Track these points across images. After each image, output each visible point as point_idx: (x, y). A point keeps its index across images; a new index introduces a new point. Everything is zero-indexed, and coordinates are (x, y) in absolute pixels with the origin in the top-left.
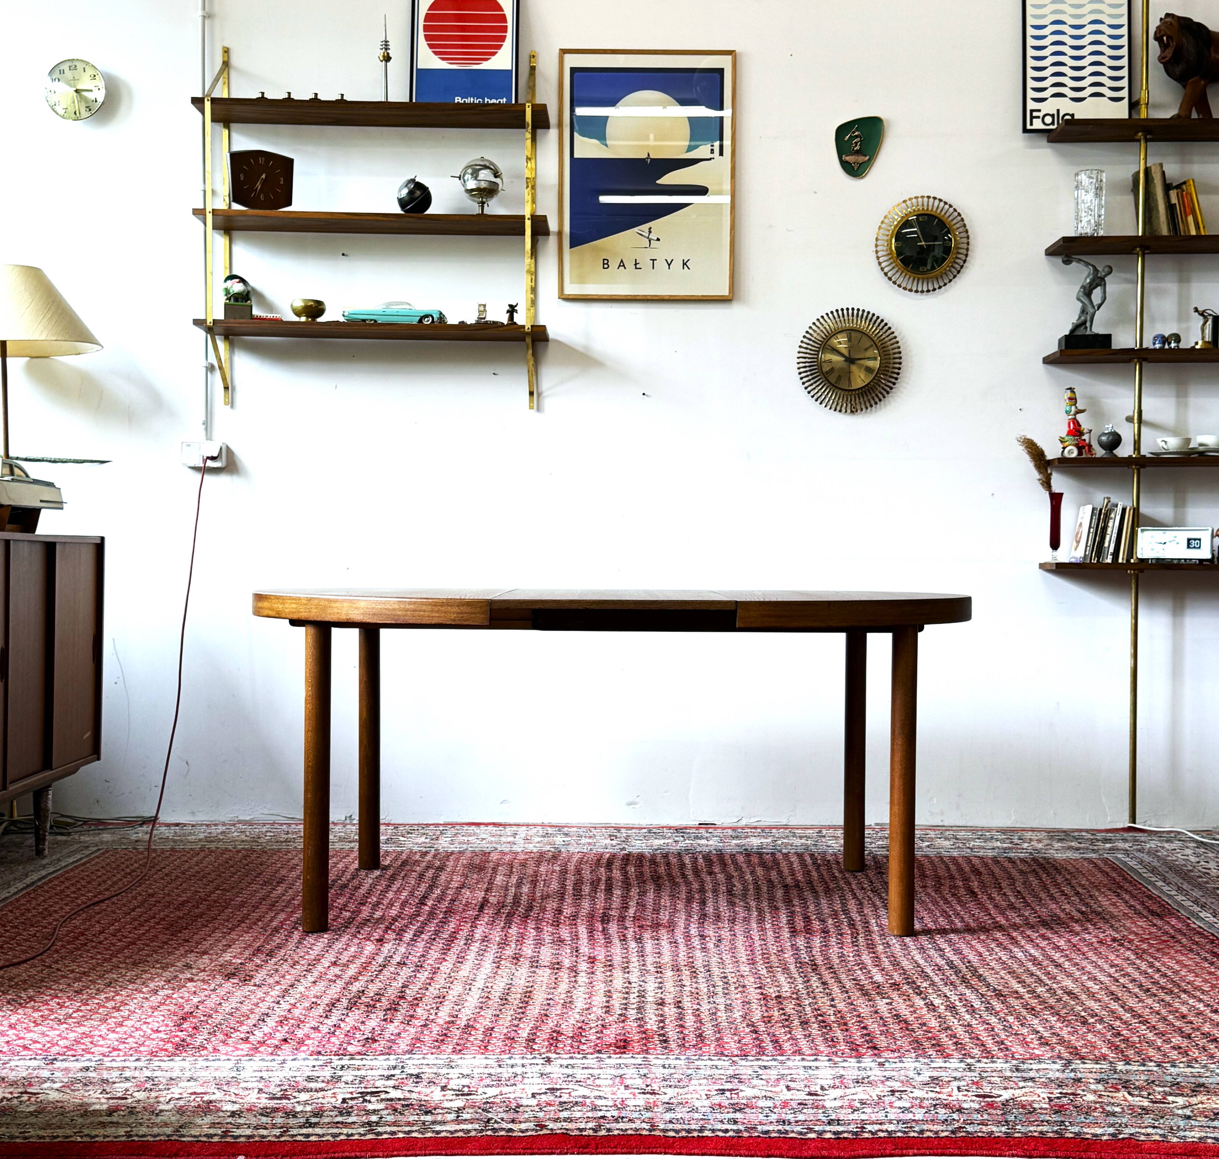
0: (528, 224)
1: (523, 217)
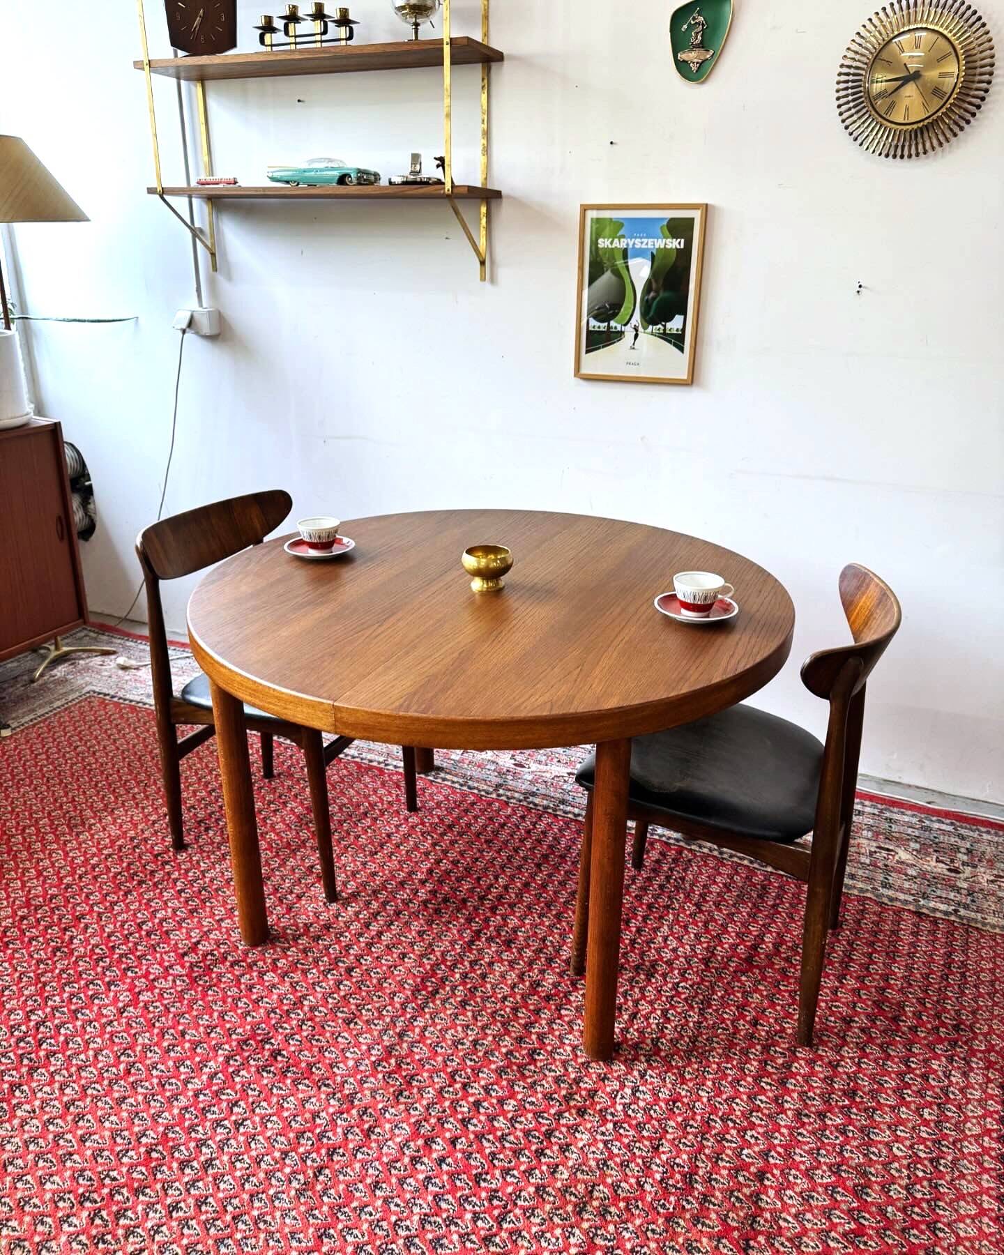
0: (447, 49)
1: (441, 41)
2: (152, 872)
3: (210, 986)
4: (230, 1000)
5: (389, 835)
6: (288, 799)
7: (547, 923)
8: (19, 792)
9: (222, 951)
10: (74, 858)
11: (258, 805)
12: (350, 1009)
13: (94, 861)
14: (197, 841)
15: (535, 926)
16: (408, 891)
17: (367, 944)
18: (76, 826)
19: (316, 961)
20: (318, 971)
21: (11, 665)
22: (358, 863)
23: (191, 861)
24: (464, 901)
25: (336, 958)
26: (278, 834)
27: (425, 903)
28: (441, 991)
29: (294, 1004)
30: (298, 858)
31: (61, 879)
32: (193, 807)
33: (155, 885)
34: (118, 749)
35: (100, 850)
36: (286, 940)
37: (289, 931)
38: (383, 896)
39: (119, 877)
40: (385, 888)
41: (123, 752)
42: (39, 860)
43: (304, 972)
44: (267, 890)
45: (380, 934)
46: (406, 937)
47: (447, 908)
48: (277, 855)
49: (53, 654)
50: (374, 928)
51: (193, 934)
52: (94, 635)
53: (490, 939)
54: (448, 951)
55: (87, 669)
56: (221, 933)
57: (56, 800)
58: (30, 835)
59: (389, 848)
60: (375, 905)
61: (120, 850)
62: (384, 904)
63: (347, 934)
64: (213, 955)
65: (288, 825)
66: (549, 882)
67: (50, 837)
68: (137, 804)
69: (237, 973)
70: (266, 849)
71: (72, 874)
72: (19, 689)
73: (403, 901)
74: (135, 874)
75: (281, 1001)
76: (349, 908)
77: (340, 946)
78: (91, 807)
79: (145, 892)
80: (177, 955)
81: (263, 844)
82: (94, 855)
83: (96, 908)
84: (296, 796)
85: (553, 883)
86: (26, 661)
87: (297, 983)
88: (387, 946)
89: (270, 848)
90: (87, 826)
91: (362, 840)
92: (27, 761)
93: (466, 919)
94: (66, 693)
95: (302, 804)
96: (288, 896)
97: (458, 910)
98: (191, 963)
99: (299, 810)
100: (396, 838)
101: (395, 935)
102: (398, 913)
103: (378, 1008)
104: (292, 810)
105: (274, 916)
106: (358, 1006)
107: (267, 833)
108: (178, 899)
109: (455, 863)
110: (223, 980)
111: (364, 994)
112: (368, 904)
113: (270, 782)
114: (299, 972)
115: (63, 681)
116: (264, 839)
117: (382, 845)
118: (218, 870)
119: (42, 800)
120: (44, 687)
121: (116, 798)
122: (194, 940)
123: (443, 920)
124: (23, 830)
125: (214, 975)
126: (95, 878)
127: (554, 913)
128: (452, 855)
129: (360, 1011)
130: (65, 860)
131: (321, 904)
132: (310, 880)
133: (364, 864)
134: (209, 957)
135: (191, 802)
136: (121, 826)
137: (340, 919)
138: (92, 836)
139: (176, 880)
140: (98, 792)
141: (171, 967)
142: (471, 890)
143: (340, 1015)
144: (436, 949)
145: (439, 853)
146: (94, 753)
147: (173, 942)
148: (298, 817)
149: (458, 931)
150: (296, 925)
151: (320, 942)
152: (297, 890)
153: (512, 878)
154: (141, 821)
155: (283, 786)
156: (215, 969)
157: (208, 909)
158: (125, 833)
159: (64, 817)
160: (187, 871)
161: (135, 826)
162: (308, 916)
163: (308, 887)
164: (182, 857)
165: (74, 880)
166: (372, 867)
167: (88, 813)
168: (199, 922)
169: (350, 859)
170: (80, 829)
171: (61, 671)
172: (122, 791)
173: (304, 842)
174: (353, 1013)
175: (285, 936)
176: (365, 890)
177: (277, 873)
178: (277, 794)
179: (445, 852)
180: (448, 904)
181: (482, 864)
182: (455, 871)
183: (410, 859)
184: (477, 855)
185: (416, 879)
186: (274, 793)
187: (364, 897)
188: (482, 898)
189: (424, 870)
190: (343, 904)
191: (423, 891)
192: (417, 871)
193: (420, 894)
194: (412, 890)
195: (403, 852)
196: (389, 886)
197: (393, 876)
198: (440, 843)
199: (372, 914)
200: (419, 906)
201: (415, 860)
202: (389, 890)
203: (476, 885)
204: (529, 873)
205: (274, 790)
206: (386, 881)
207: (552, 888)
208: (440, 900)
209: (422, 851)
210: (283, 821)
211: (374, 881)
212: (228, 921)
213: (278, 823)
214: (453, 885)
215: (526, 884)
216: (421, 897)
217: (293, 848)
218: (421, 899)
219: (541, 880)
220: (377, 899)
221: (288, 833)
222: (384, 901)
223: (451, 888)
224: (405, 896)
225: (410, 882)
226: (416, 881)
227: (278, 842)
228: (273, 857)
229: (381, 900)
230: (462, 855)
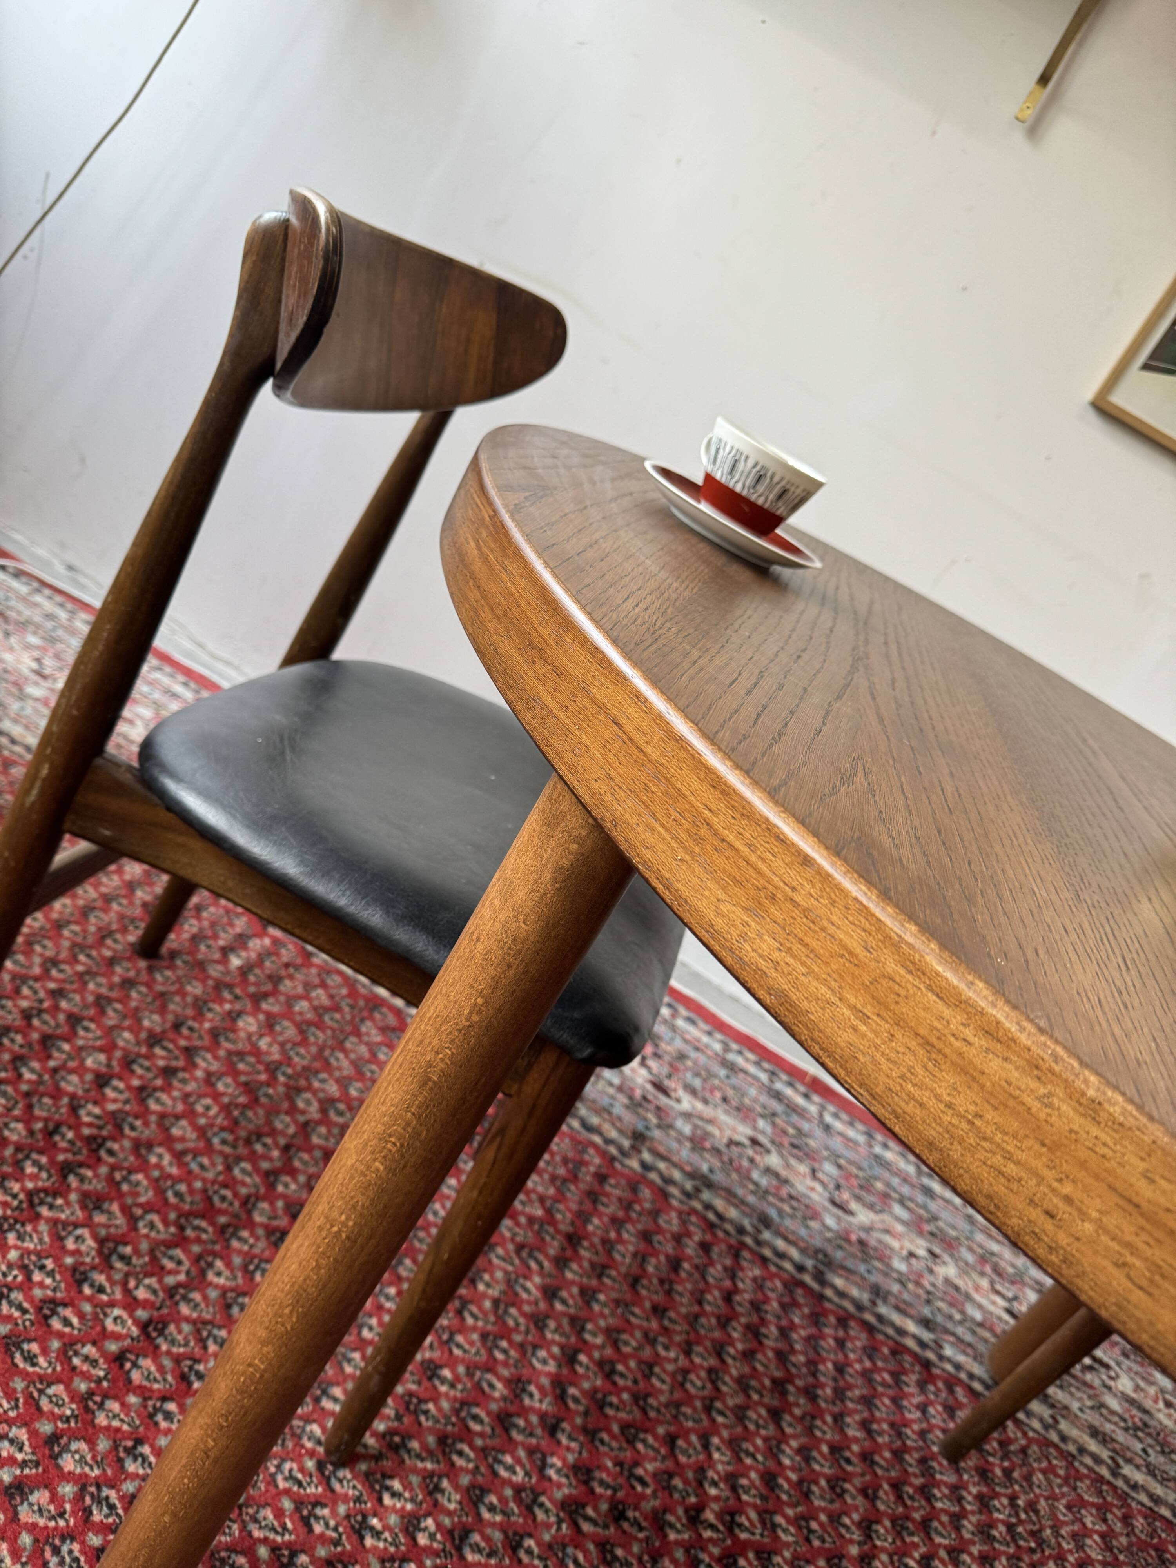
6: (196, 1041)
16: (522, 1454)
24: (658, 1523)
26: (178, 1156)
27: (572, 1510)
30: (237, 1260)
40: (466, 1435)
47: (626, 1541)
48: (181, 1241)
60: (451, 1500)
62: (474, 1497)
65: (202, 1132)
66: (808, 1481)
73: (518, 1490)
76: (387, 1500)
84: (215, 1034)
85: (817, 1482)
95: (232, 1070)
97: (654, 1555)
99: (226, 1087)
102: (513, 1542)
104: (210, 1079)
109: (607, 1369)
112: (432, 1488)
113: (150, 969)
128: (594, 1338)
131: (310, 1464)
137: (368, 1541)
142: (665, 1483)
145: (565, 1324)
148: (226, 1109)
155: (182, 993)
162: (279, 1513)
173: (247, 1204)
176: (418, 1431)
177: (185, 1309)
178: (170, 1017)
179: (577, 1324)
180: (626, 1525)
181: (665, 1387)
182: (614, 1399)
183: (505, 1333)
184: (647, 1352)
185: (532, 1409)
186: (162, 1010)
187: (419, 1456)
188: (694, 1517)
189: (545, 1381)
190: (367, 1476)
191: (556, 1461)
192: (529, 1382)
193: (551, 1473)
194: (531, 1451)
195: (487, 1304)
196: (476, 1427)
197: (478, 1387)
198: (559, 1288)
199: (449, 1533)
200: (560, 1521)
201: (518, 1338)
202: (479, 1442)
203: (669, 1464)
204: (766, 1440)
205: (161, 1000)
206: (464, 1403)
207: (823, 1504)
208: (604, 1507)
209: (527, 1308)
210: (190, 1114)
211: (435, 1397)
212: (40, 1496)
213: (178, 1117)
214: (622, 1455)
215: (770, 1479)
216: (559, 1486)
217: (222, 1220)
218: (558, 1495)
219: (793, 1469)
220: (452, 1471)
221: (205, 1161)
222: (472, 1486)
223: (619, 1463)
224: (519, 1477)
225: (521, 1423)
226: (534, 1419)
227: (182, 1187)
228: (170, 1244)
229: (465, 1480)
230: (615, 1344)
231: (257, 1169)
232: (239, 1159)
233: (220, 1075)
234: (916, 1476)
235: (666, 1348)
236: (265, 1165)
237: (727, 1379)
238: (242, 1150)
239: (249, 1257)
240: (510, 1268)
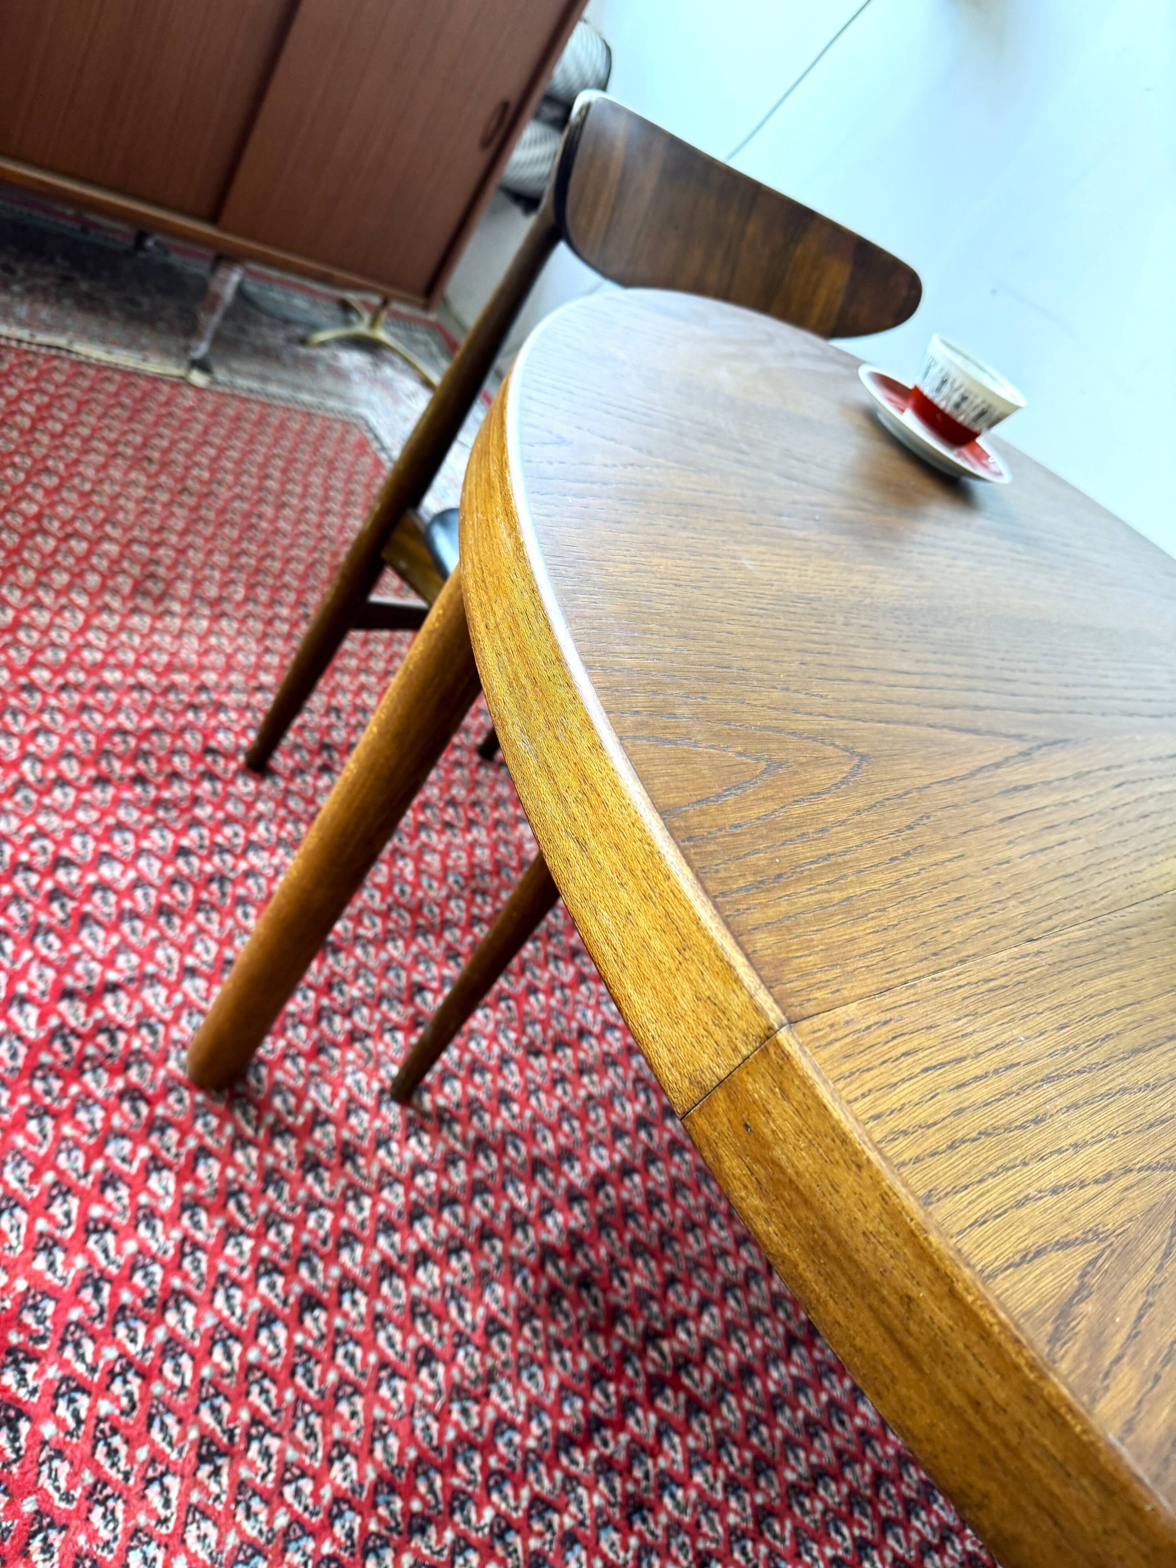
2: (175, 775)
3: (47, 1111)
4: (49, 1177)
5: (583, 1032)
6: (481, 819)
7: (732, 1519)
8: (126, 473)
9: (136, 1044)
10: (88, 645)
11: (431, 792)
12: (234, 1417)
13: (112, 676)
14: (291, 778)
15: (707, 1504)
16: (535, 1193)
17: (385, 1262)
18: (146, 593)
19: (270, 1221)
20: (255, 1250)
21: (300, 302)
22: (496, 1050)
23: (250, 806)
24: (614, 1314)
25: (306, 1247)
26: (418, 872)
27: (548, 1252)
28: (432, 1531)
29: (148, 1302)
30: (414, 949)
31: (33, 663)
32: (338, 711)
33: (157, 803)
34: (319, 526)
35: (138, 664)
36: (259, 1118)
37: (278, 1102)
38: (488, 1164)
39: (117, 739)
40: (501, 1151)
41: (323, 537)
42: (39, 604)
43: (230, 1231)
44: (315, 972)
45: (423, 1257)
46: (461, 1311)
47: (577, 1303)
48: (385, 915)
49: (362, 328)
50: (424, 1231)
51: (121, 961)
52: (434, 348)
53: (606, 1465)
54: (512, 1426)
55: (387, 385)
56: (168, 999)
57: (160, 529)
58: (71, 551)
59: (565, 1062)
60: (459, 1176)
61: (165, 691)
62: (477, 1188)
63: (367, 1202)
64: (113, 1040)
65: (445, 869)
66: (785, 1402)
67: (93, 580)
68: (265, 635)
69: (117, 1121)
70: (377, 886)
71: (58, 670)
72: (277, 338)
73: (513, 1210)
74: (146, 755)
75: (133, 1269)
76: (413, 1142)
77: (336, 1221)
78: (197, 583)
79: (129, 803)
80: (57, 982)
81: (380, 873)
82: (120, 666)
83: (26, 766)
84: (497, 823)
85: (794, 1409)
86: (323, 312)
87: (197, 1246)
88: (414, 1303)
89: (385, 890)
90: (160, 609)
91: (536, 1002)
92: (185, 439)
93: (594, 1367)
94: (329, 394)
95: (494, 848)
96: (337, 1020)
97: (594, 1328)
98: (63, 1024)
99: (482, 854)
100: (590, 1050)
101: (444, 1285)
102: (485, 1233)
103: (285, 1466)
104: (473, 845)
105: (281, 1043)
106: (257, 1419)
107: (404, 855)
108: (165, 862)
109: (653, 1200)
110: (82, 1116)
111: (289, 1395)
112: (450, 1160)
113: (480, 765)
114: (219, 1222)
115: (340, 374)
116: (391, 863)
117: (559, 1043)
118: (276, 861)
119: (146, 512)
120: (309, 364)
121: (246, 599)
122: (112, 976)
123: (552, 1329)
124: (67, 537)
125: (74, 1089)
126: (83, 707)
127: (759, 1499)
128: (658, 1174)
129: (249, 1438)
130: (73, 636)
131: (376, 1086)
132: (397, 1014)
133: (505, 1060)
134: (102, 1039)
135: (343, 700)
136: (206, 652)
137: (382, 1153)
138: (153, 630)
139: (196, 822)
140: (231, 567)
141: (24, 1000)
142: (642, 1297)
143: (206, 1416)
144: (495, 1397)
145: (640, 1149)
146: (283, 505)
147: (75, 948)
148: (472, 866)
149: (562, 1386)
150: (301, 1095)
151: (310, 1179)
152: (362, 1017)
153: (730, 1329)
154: (242, 670)
155: (492, 788)
156: (88, 1078)
157: (191, 928)
158: (202, 668)
159: (144, 565)
160: (230, 819)
161: (229, 668)
162: (334, 1095)
163: (386, 1027)
164: (246, 786)
165: (50, 683)
166: (512, 1078)
167: (183, 589)
168: (154, 943)
169: (490, 1028)
170: (146, 604)
171: (352, 359)
172: (263, 595)
173: (446, 924)
174: (231, 1434)
175: (264, 1106)
176: (466, 1122)
177: (359, 951)
178: (473, 797)
179: (650, 1157)
180: (584, 1295)
181: (695, 1246)
182: (642, 1220)
183: (583, 1118)
184: (700, 1216)
185: (566, 1176)
186: (471, 790)
187: (455, 1137)
188: (650, 1337)
189: (592, 1169)
190: (409, 1122)
191: (560, 1218)
192: (578, 1159)
193: (550, 1221)
194: (543, 1197)
195: (582, 1093)
196: (511, 1152)
197: (533, 1133)
198: (652, 1124)
199: (441, 1193)
200: (531, 1250)
201: (590, 1129)
202: (507, 1162)
203: (657, 1291)
204: (766, 1346)
205: (473, 785)
206: (515, 1133)
207: (786, 1424)
208: (576, 1270)
209: (614, 1118)
210: (445, 855)
211: (495, 1114)
212: (201, 983)
213: (434, 850)
214: (618, 1254)
215: (746, 1371)
216: (549, 1232)
217: (421, 921)
218: (544, 1236)
219: (777, 1383)
220: (472, 1163)
221: (435, 884)
222: (481, 1181)
223: (612, 1258)
224: (522, 1203)
225: (550, 1176)
226: (563, 1182)
227: (408, 889)
228: (376, 913)
229: (478, 1174)
230: (674, 1191)
231: (468, 910)
232: (459, 897)
233: (482, 846)
234: (909, 1486)
235: (721, 1226)
236: (475, 911)
237: (764, 1285)
238: (466, 893)
239: (423, 952)
240: (620, 1085)
